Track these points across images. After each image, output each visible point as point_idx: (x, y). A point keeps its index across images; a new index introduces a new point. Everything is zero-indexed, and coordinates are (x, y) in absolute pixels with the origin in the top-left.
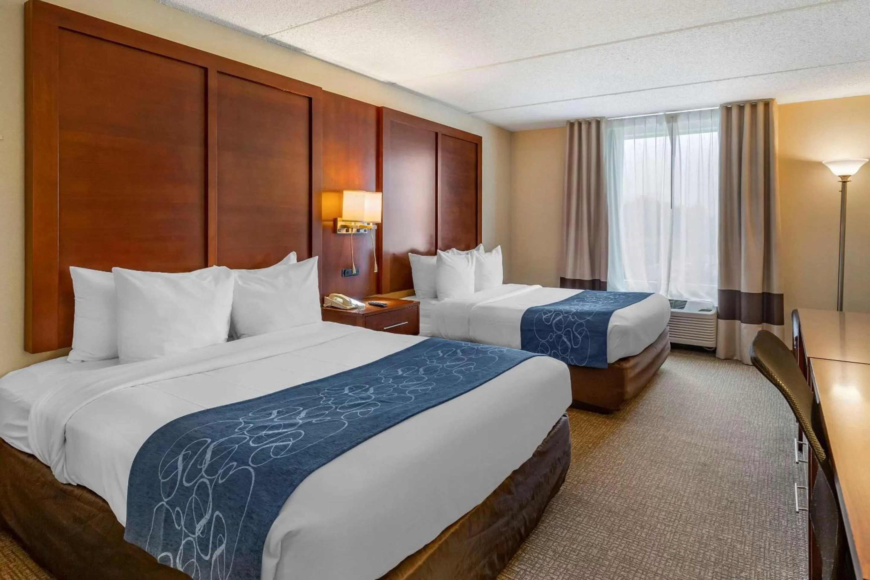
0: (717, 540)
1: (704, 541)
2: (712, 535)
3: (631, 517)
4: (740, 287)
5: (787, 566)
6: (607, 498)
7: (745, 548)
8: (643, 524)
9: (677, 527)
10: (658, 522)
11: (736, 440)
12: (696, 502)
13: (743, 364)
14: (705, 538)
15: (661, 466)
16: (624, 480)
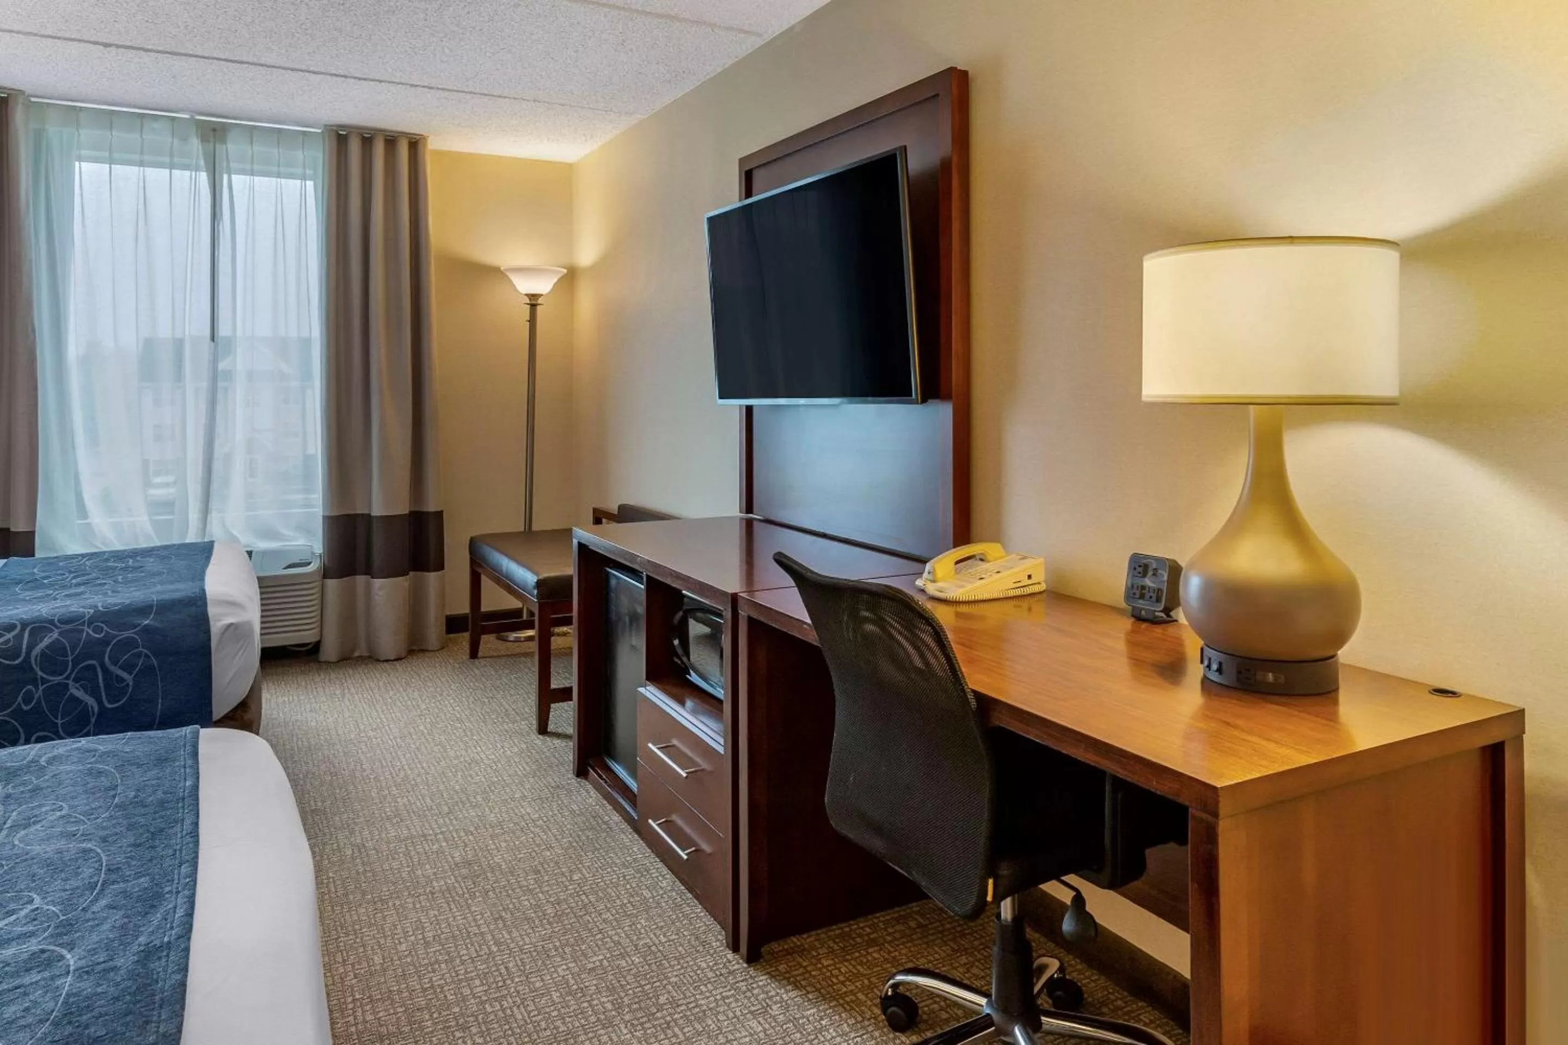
0: (589, 973)
1: (575, 987)
2: (577, 969)
3: (429, 1023)
4: (370, 505)
5: (697, 951)
6: (351, 1018)
7: (633, 961)
8: (461, 1021)
9: (518, 992)
10: (483, 1003)
11: (479, 798)
12: (510, 933)
13: (378, 660)
14: (572, 982)
15: (397, 903)
16: (353, 965)
